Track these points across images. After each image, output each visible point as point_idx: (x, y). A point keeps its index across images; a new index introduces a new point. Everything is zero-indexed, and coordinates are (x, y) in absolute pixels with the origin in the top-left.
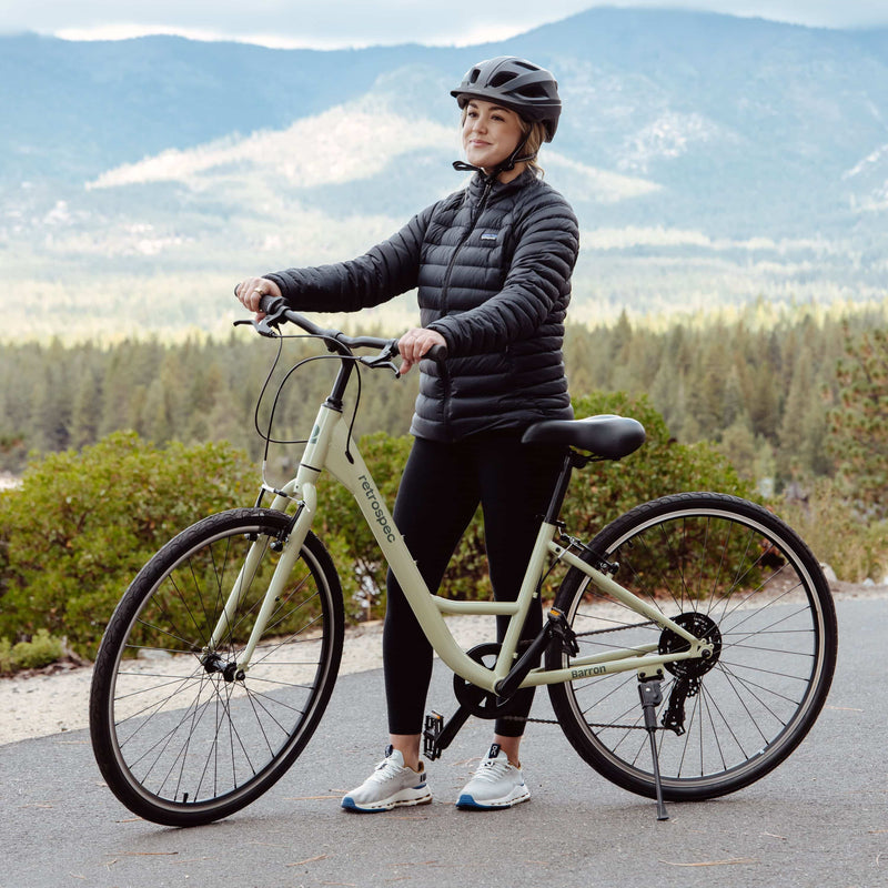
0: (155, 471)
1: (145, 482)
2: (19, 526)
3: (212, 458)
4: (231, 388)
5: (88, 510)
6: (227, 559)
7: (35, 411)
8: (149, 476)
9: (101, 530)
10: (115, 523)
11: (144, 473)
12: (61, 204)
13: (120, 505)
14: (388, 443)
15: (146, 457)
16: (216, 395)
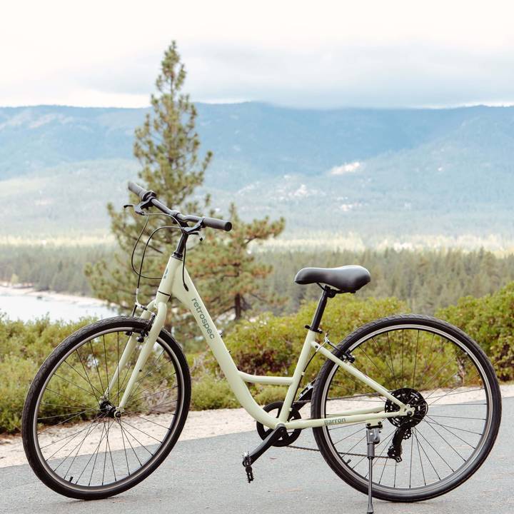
0: (361, 311)
1: (357, 316)
2: (298, 335)
3: (388, 306)
4: (385, 278)
5: (330, 329)
6: (396, 353)
7: (289, 288)
8: (359, 313)
9: (336, 338)
10: (343, 335)
11: (357, 312)
12: (303, 186)
13: (345, 326)
14: (473, 301)
15: (357, 304)
16: (378, 282)
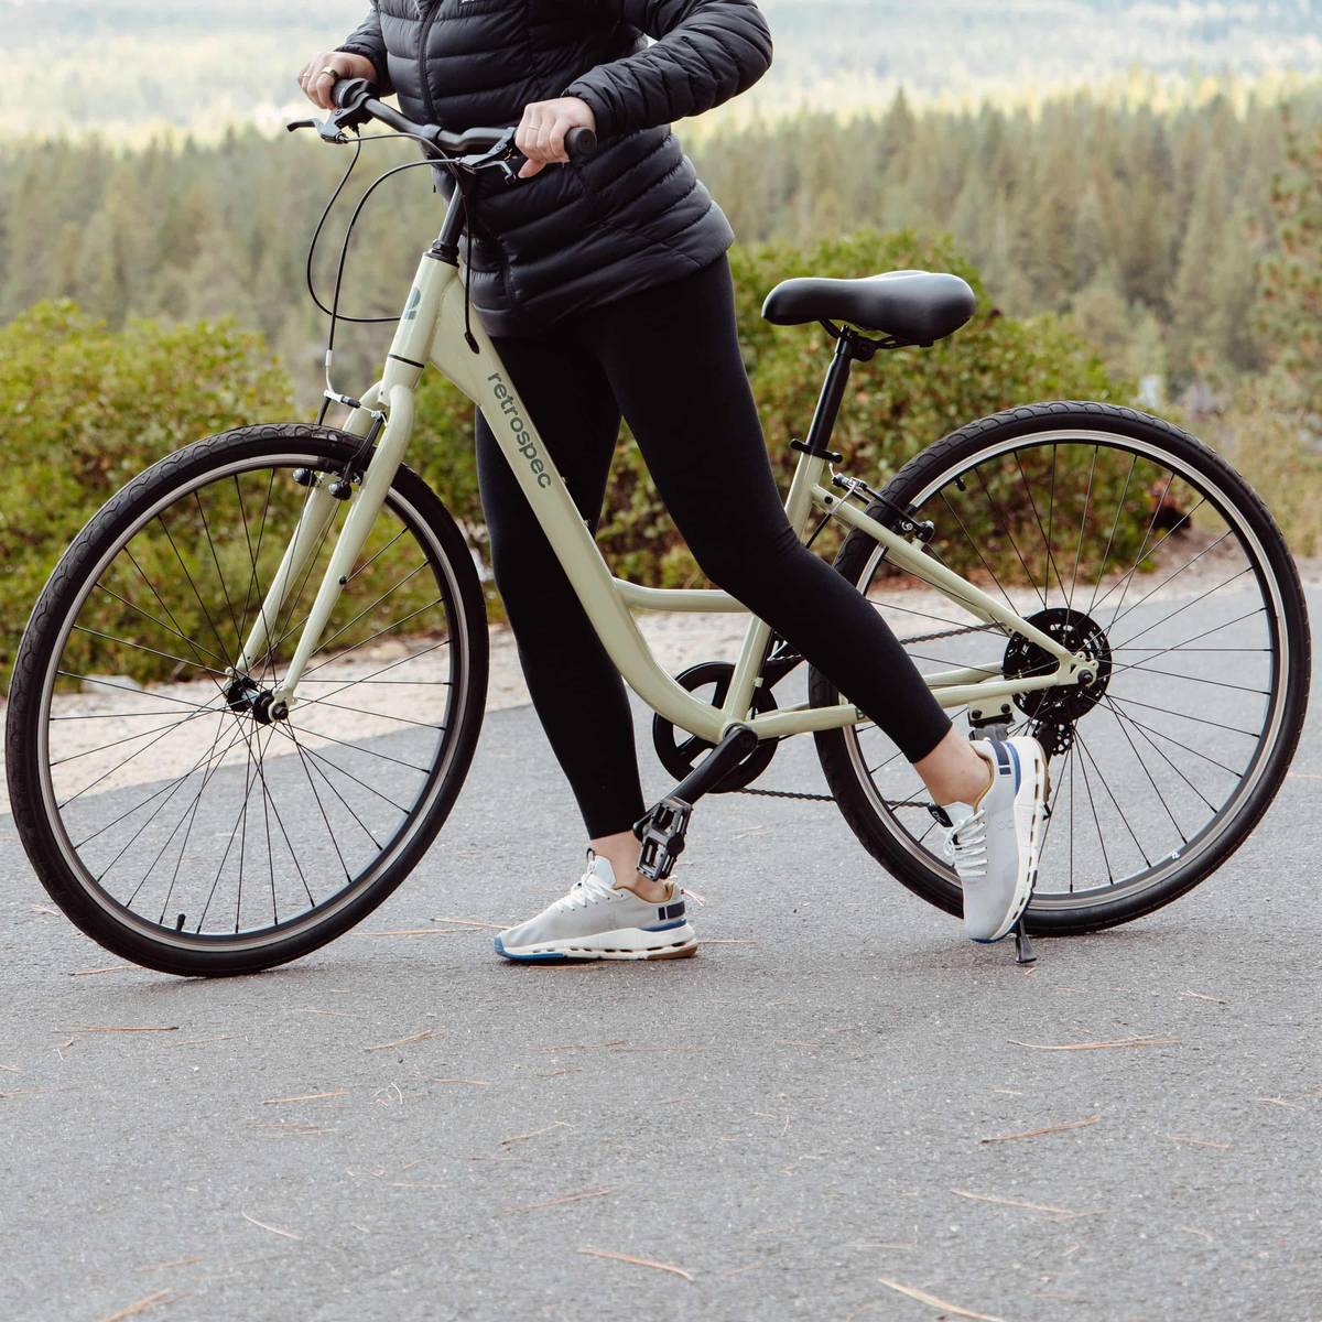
0: (110, 369)
1: (93, 388)
3: (207, 347)
4: (228, 225)
6: (235, 520)
8: (99, 378)
9: (18, 471)
10: (43, 459)
11: (90, 374)
13: (51, 427)
15: (95, 346)
16: (201, 238)
